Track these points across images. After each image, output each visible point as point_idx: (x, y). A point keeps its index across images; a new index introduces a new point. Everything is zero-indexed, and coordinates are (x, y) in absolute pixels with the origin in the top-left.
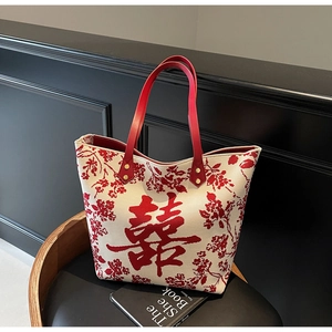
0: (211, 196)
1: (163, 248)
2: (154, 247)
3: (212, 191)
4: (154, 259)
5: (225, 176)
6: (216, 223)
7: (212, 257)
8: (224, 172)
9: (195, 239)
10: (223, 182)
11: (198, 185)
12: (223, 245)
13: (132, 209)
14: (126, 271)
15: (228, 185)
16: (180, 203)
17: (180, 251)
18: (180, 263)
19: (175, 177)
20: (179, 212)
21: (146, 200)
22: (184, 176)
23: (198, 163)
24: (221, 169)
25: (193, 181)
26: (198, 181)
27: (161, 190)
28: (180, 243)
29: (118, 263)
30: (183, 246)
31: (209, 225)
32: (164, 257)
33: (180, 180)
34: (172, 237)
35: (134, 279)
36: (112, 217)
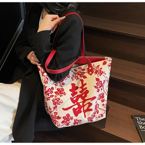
0: (97, 80)
2: (81, 104)
3: (97, 77)
4: (82, 110)
5: (102, 70)
6: (100, 90)
7: (99, 102)
8: (101, 68)
9: (94, 98)
10: (101, 73)
11: (91, 74)
12: (103, 97)
13: (70, 90)
14: (72, 118)
15: (104, 74)
16: (86, 84)
17: (90, 104)
18: (91, 110)
19: (82, 71)
20: (86, 88)
21: (73, 85)
22: (85, 71)
23: (90, 66)
24: (100, 67)
25: (89, 73)
26: (91, 73)
27: (78, 78)
28: (89, 101)
29: (68, 115)
30: (91, 102)
31: (98, 91)
32: (85, 108)
33: (84, 73)
34: (86, 98)
35: (75, 121)
36: (65, 94)
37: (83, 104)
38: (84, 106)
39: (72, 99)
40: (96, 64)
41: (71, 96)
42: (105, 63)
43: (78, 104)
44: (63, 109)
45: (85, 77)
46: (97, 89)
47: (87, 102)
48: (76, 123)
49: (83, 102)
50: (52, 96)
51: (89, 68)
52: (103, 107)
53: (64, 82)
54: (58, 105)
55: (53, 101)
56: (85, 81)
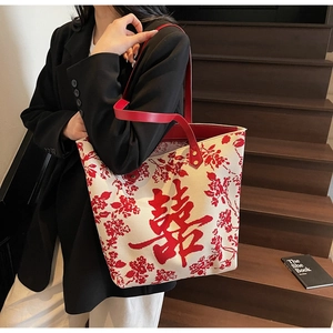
0: (211, 176)
1: (183, 235)
2: (175, 236)
3: (211, 171)
4: (177, 249)
5: (220, 155)
6: (220, 199)
7: (222, 232)
8: (219, 151)
9: (207, 219)
10: (219, 161)
11: (197, 167)
12: (228, 219)
14: (151, 268)
15: (224, 163)
16: (185, 189)
17: (198, 234)
18: (200, 248)
19: (176, 162)
20: (187, 198)
21: (157, 192)
22: (185, 160)
23: (194, 148)
24: (216, 149)
25: (191, 163)
27: (167, 178)
28: (195, 227)
29: (142, 260)
30: (199, 229)
31: (215, 203)
32: (186, 244)
33: (180, 165)
34: (187, 222)
35: (159, 274)
36: (136, 211)
37: (180, 236)
38: (181, 239)
39: (153, 224)
40: (206, 143)
41: (152, 217)
42: (226, 140)
43: (168, 235)
44: (130, 244)
45: (183, 173)
46: (211, 198)
47: (190, 229)
48: (162, 277)
49: (181, 231)
50: (106, 214)
51: (191, 152)
52: (229, 244)
53: (137, 184)
54: (119, 237)
55: (107, 227)
56: (184, 182)
